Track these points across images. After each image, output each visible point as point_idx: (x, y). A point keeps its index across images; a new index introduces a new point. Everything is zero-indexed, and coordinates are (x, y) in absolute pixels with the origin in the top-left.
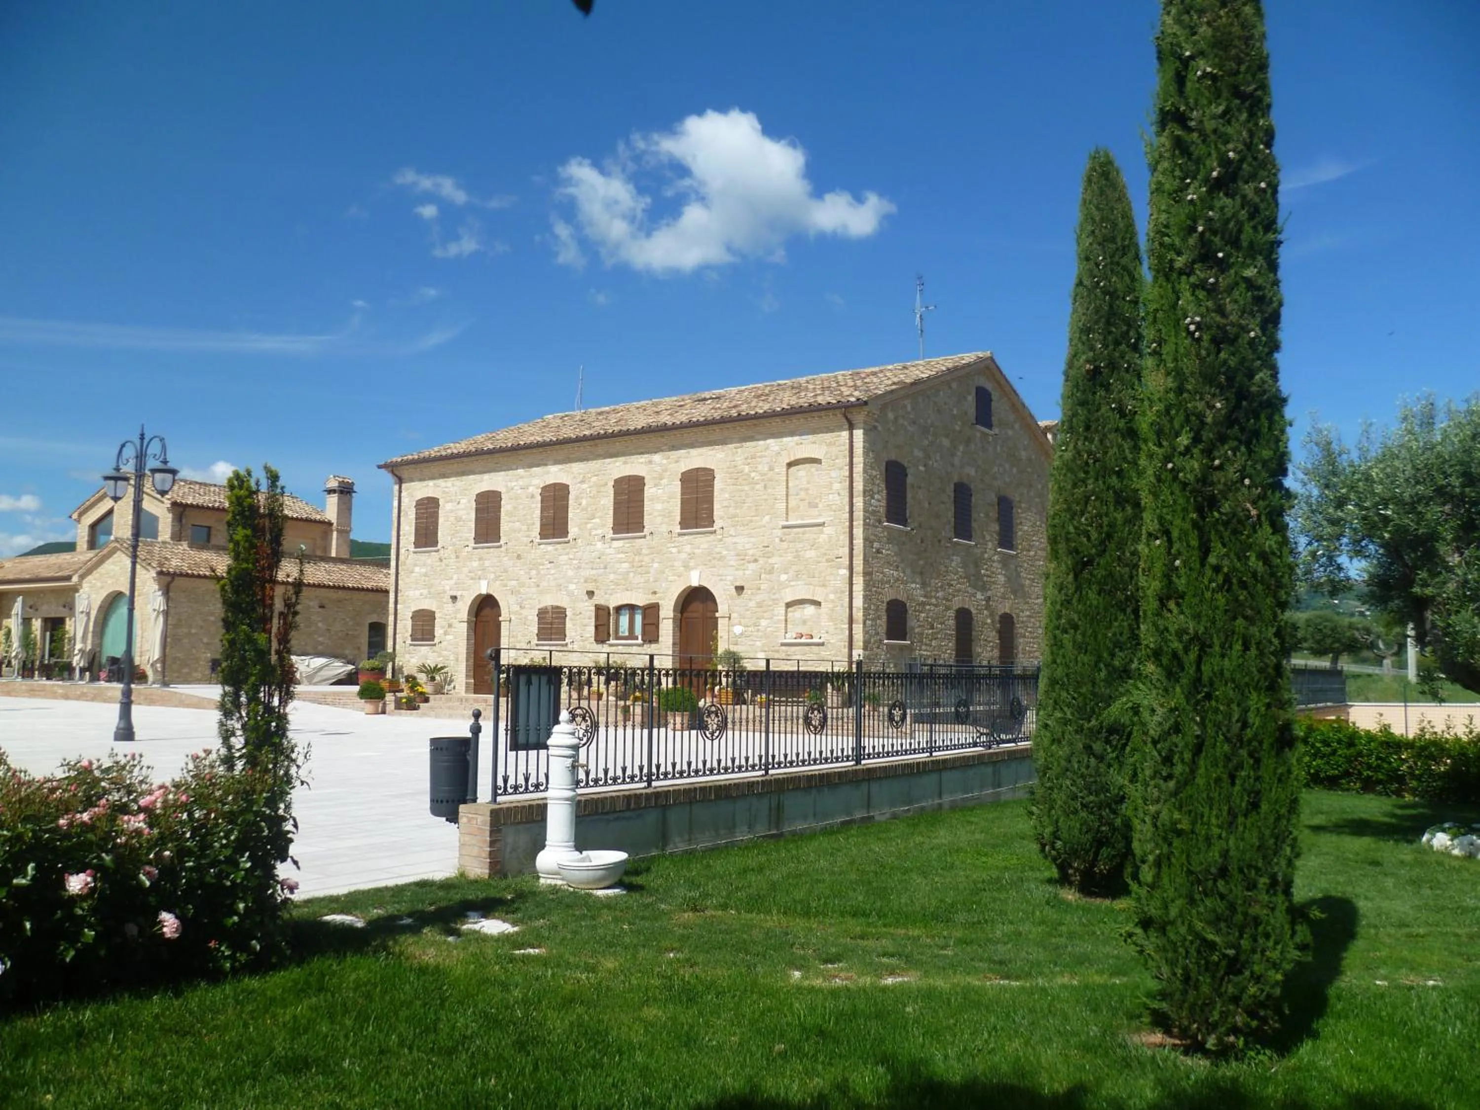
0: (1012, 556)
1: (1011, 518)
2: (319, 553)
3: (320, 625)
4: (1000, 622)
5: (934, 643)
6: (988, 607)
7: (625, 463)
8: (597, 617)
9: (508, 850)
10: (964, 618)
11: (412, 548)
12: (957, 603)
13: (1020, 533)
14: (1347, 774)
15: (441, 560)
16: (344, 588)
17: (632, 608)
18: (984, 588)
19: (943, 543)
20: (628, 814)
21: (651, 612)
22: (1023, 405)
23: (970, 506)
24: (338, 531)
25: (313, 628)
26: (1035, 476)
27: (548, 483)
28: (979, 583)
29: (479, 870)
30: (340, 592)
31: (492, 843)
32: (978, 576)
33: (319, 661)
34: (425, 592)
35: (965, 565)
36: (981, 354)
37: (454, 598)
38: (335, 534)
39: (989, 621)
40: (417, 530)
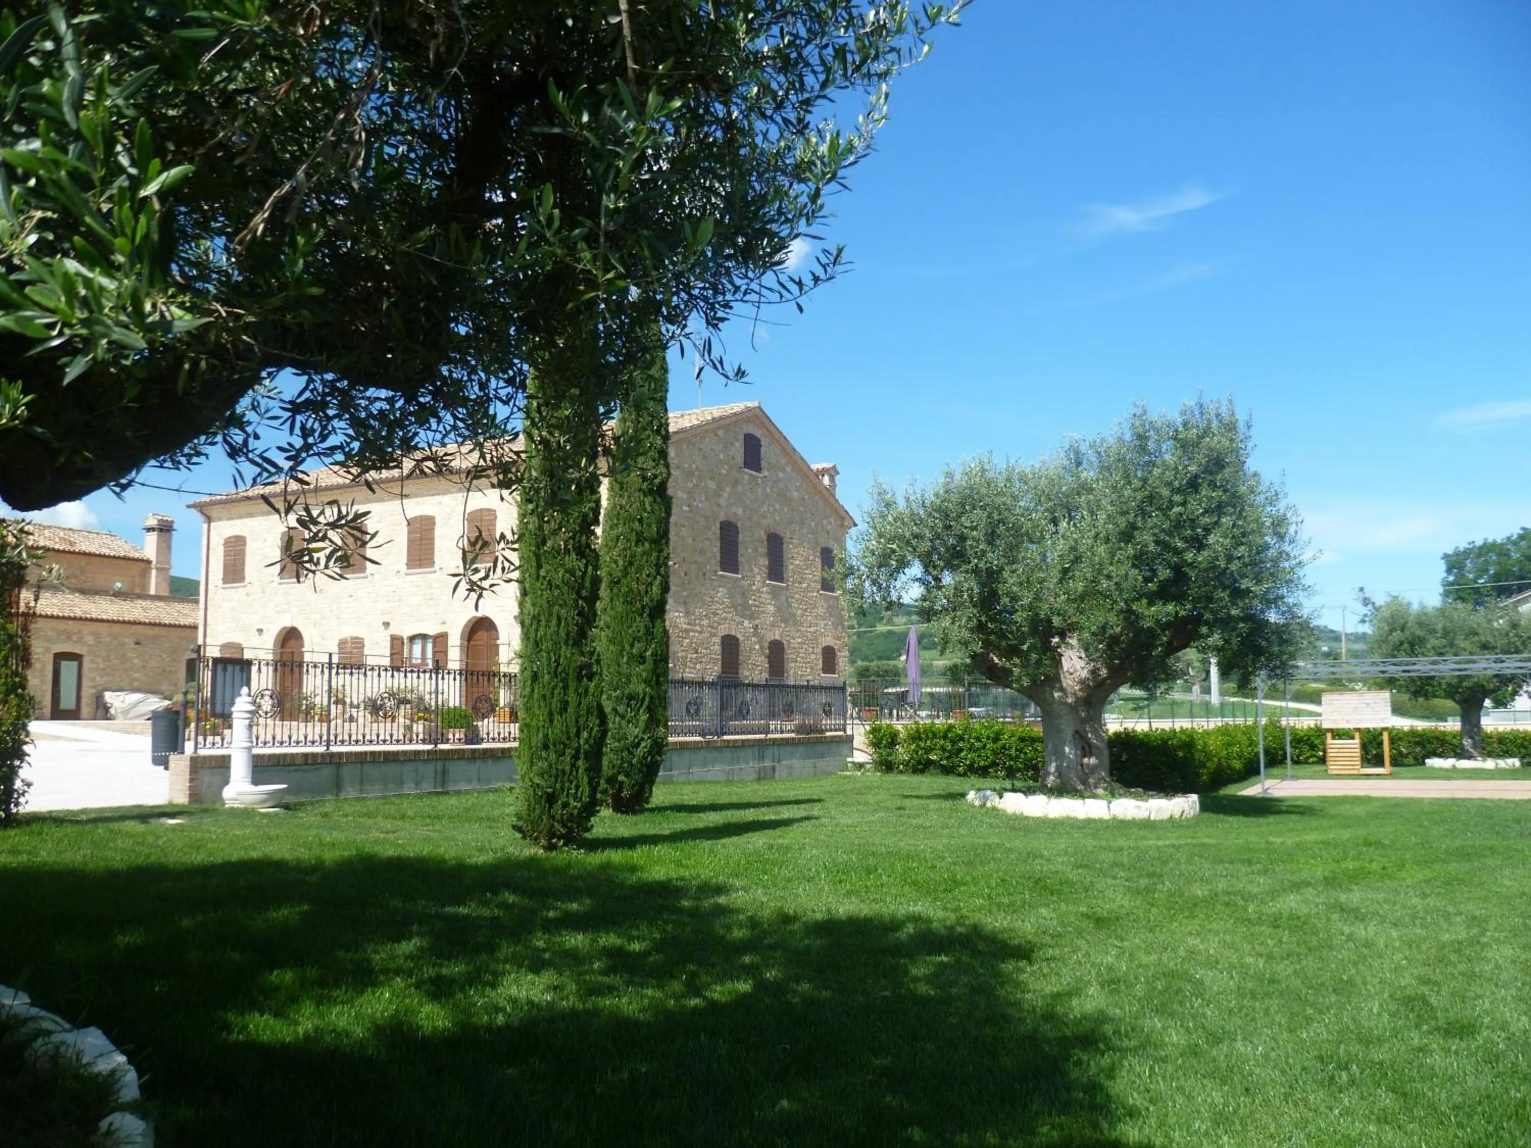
0: (783, 588)
1: (782, 552)
2: (137, 591)
3: (136, 661)
4: (769, 648)
5: (698, 666)
6: (756, 634)
7: (417, 504)
8: (392, 647)
9: (205, 786)
10: (730, 645)
11: (220, 583)
12: (723, 630)
13: (791, 567)
14: (994, 764)
15: (248, 595)
16: (160, 625)
17: (424, 637)
18: (752, 617)
19: (708, 574)
20: (306, 767)
21: (440, 640)
22: (794, 450)
23: (737, 542)
24: (158, 569)
25: (128, 665)
26: (809, 515)
28: (746, 612)
29: (182, 798)
30: (157, 629)
31: (191, 780)
32: (746, 606)
33: (137, 697)
34: (232, 625)
35: (731, 596)
36: (750, 404)
37: (260, 631)
38: (154, 572)
39: (757, 647)
40: (225, 567)
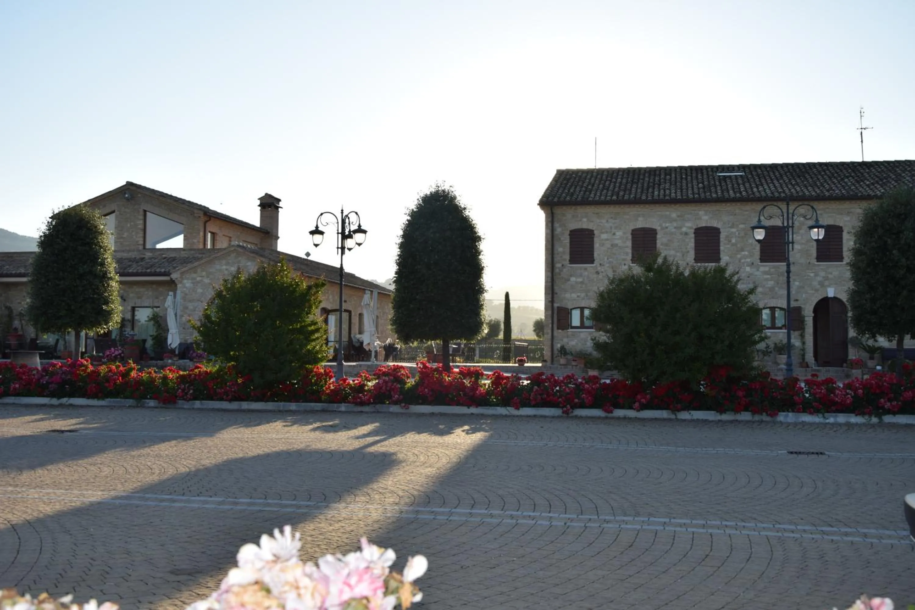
11: (568, 263)
17: (776, 309)
27: (700, 226)
34: (583, 295)
40: (572, 251)
